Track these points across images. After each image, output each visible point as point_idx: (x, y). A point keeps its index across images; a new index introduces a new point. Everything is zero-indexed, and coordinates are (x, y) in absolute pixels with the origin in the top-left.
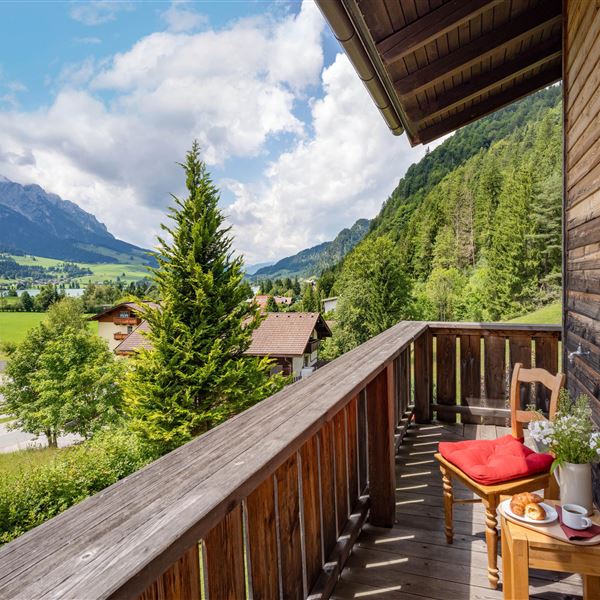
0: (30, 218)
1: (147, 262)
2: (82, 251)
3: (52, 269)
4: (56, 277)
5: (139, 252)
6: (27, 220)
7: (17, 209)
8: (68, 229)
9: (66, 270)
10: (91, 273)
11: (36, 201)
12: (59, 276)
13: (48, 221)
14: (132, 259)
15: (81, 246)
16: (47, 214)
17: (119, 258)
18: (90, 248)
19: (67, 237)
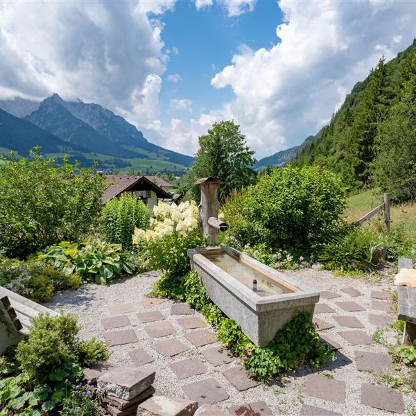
0: (95, 128)
1: (168, 158)
2: (126, 150)
3: (106, 162)
4: (109, 167)
5: (163, 151)
6: (93, 129)
7: (87, 121)
8: (118, 135)
9: (115, 163)
10: (130, 165)
11: (99, 116)
12: (110, 166)
13: (106, 130)
14: (158, 156)
15: (125, 147)
16: (105, 124)
17: (149, 155)
18: (131, 148)
19: (117, 140)
